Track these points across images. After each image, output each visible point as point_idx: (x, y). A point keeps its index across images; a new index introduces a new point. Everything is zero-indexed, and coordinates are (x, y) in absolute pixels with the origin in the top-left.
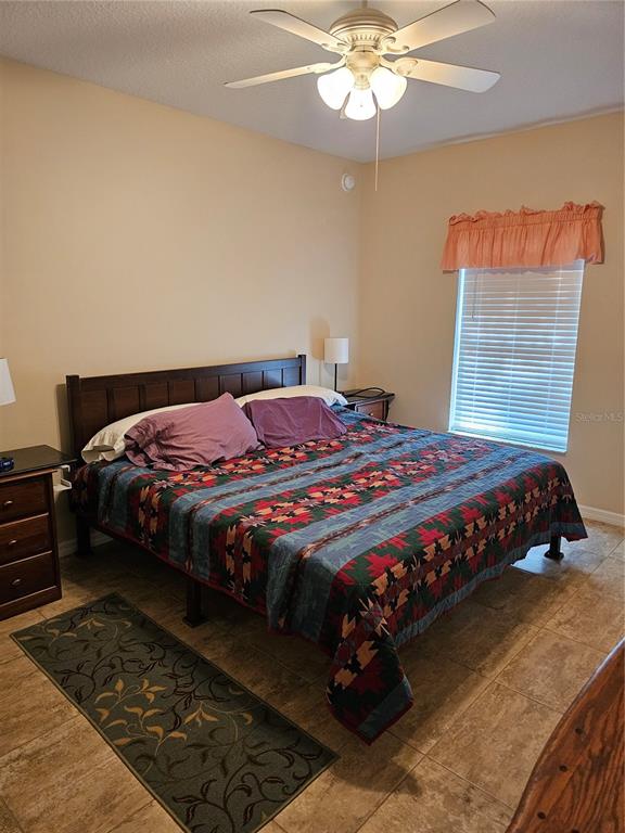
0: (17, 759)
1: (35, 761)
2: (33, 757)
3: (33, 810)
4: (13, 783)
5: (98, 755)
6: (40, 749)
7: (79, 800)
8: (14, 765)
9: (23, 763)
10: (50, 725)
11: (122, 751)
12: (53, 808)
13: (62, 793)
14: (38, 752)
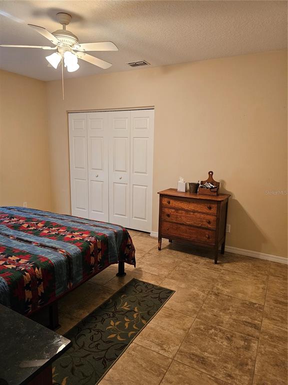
0: (164, 349)
1: (162, 343)
2: (161, 345)
3: (181, 332)
4: (175, 344)
5: (152, 326)
6: (156, 345)
7: (172, 323)
8: (167, 349)
9: (165, 346)
10: (143, 349)
11: (148, 320)
12: (177, 327)
13: (171, 328)
14: (158, 345)
